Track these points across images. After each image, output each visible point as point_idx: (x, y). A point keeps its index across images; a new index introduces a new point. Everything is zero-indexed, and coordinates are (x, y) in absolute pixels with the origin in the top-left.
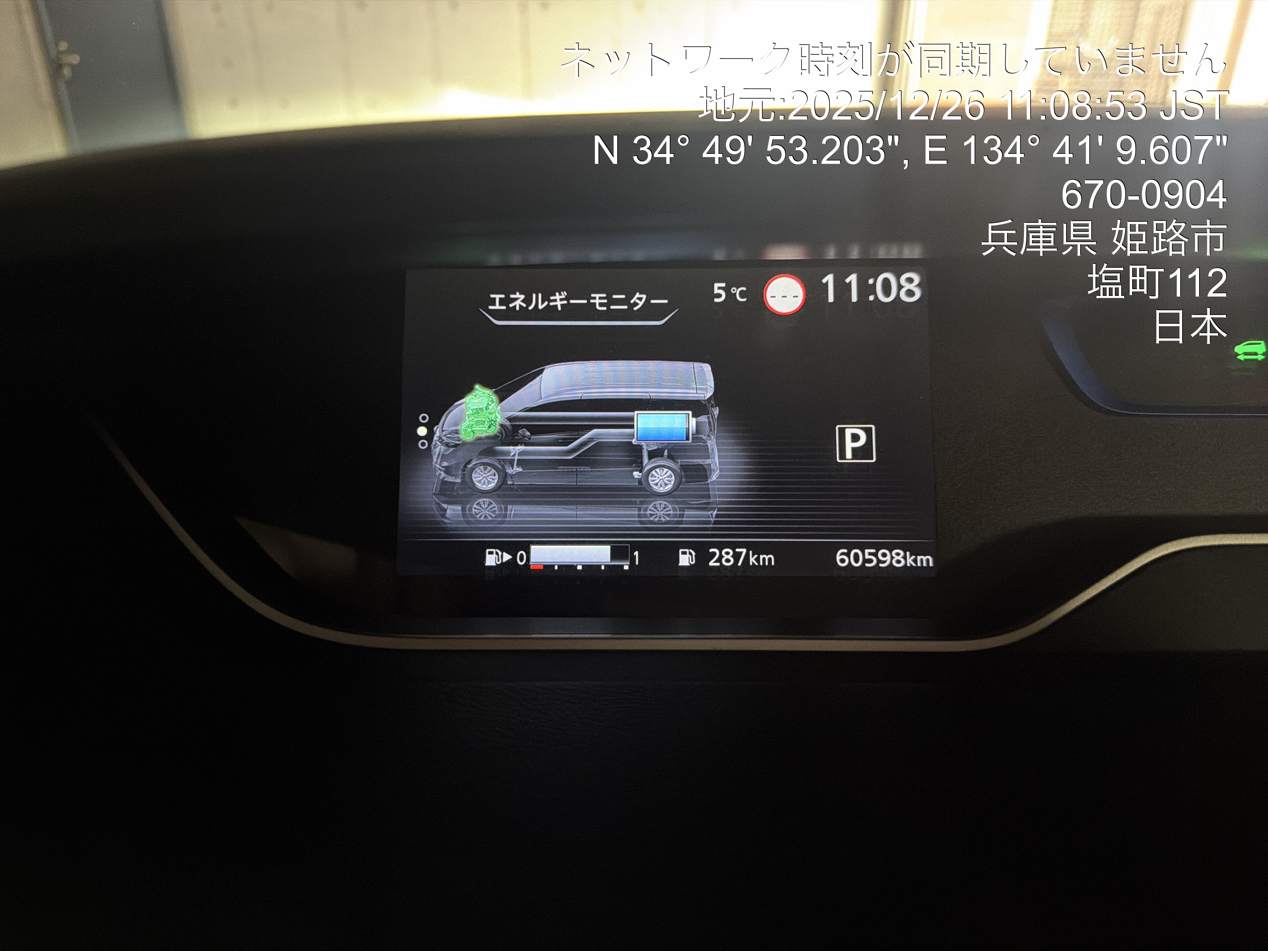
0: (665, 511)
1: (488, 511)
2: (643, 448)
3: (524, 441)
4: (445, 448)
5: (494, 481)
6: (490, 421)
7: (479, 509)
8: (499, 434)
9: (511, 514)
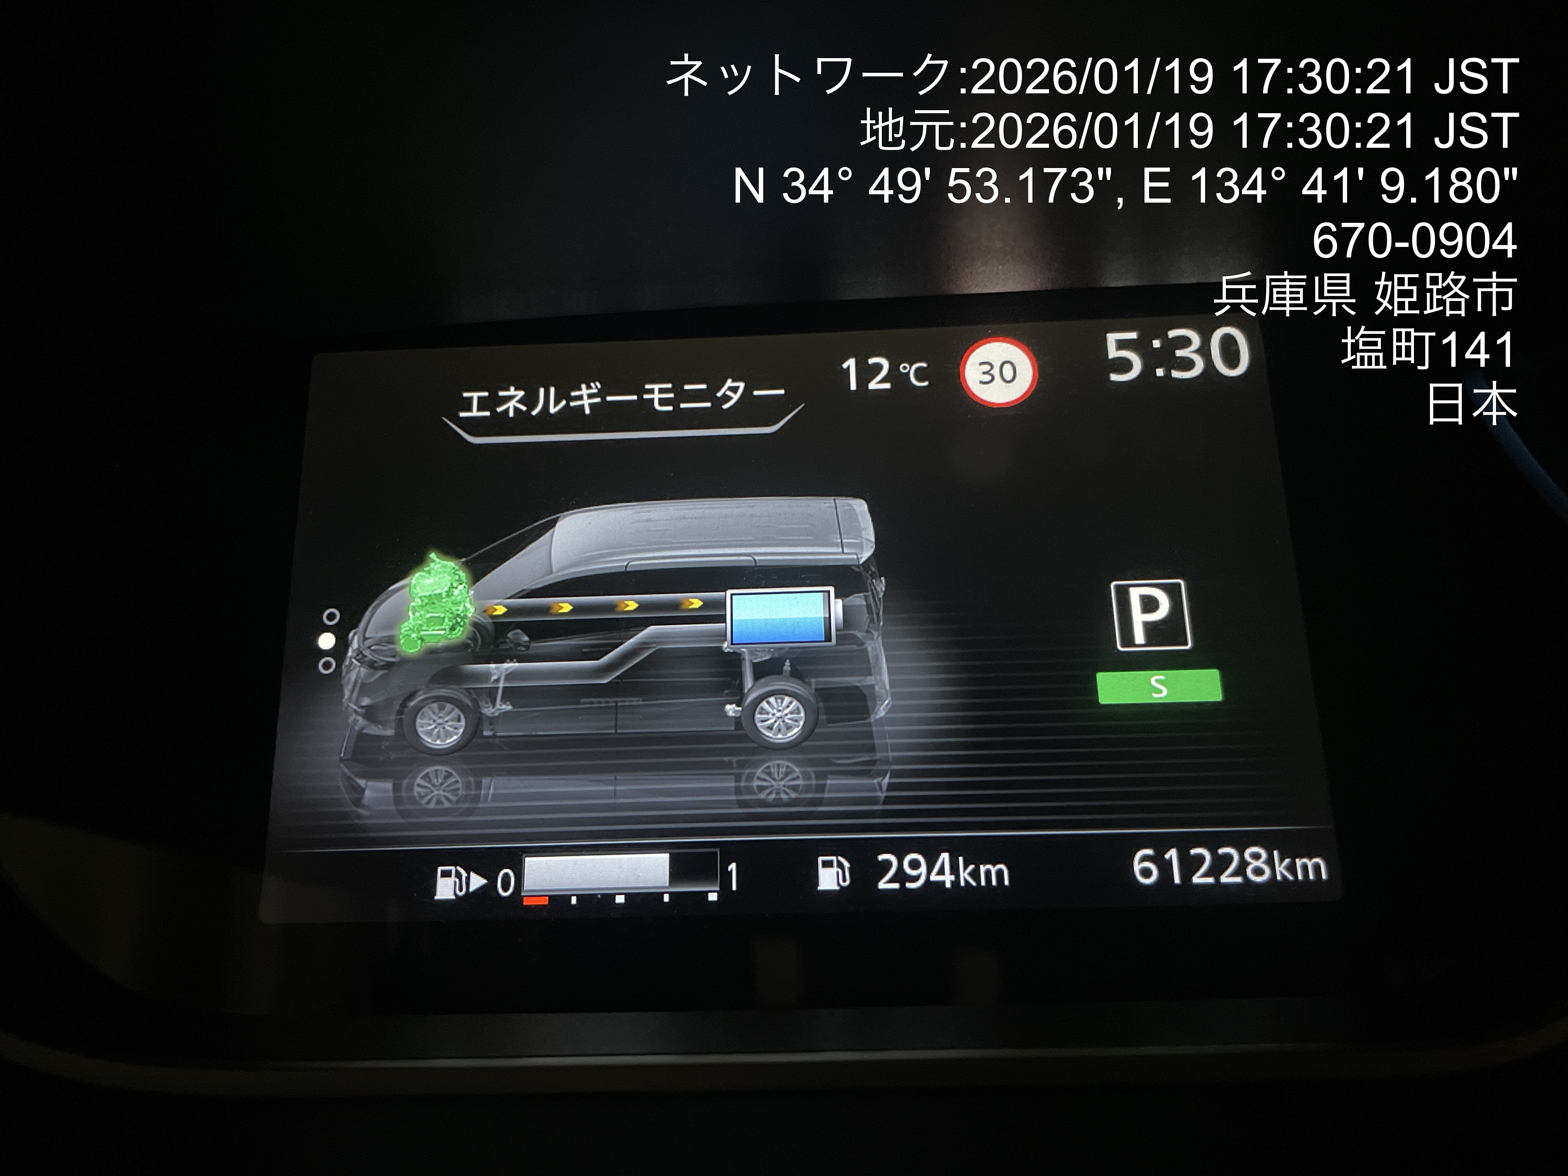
0: (788, 778)
1: (444, 791)
2: (744, 659)
3: (518, 653)
4: (367, 671)
5: (456, 731)
6: (455, 618)
7: (425, 787)
8: (470, 642)
9: (488, 794)
